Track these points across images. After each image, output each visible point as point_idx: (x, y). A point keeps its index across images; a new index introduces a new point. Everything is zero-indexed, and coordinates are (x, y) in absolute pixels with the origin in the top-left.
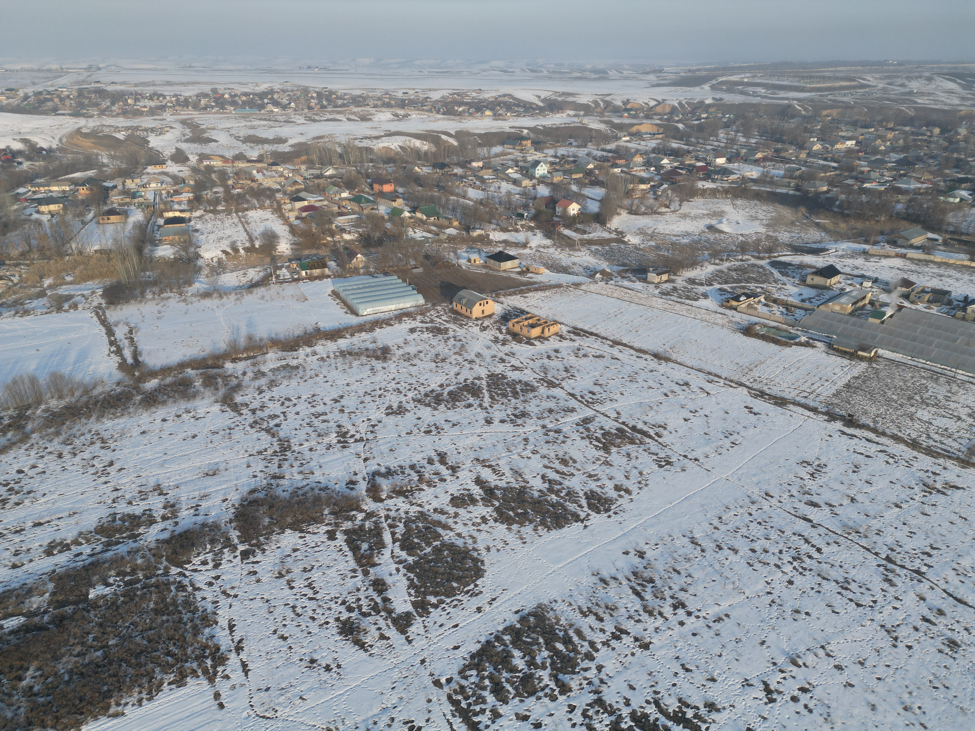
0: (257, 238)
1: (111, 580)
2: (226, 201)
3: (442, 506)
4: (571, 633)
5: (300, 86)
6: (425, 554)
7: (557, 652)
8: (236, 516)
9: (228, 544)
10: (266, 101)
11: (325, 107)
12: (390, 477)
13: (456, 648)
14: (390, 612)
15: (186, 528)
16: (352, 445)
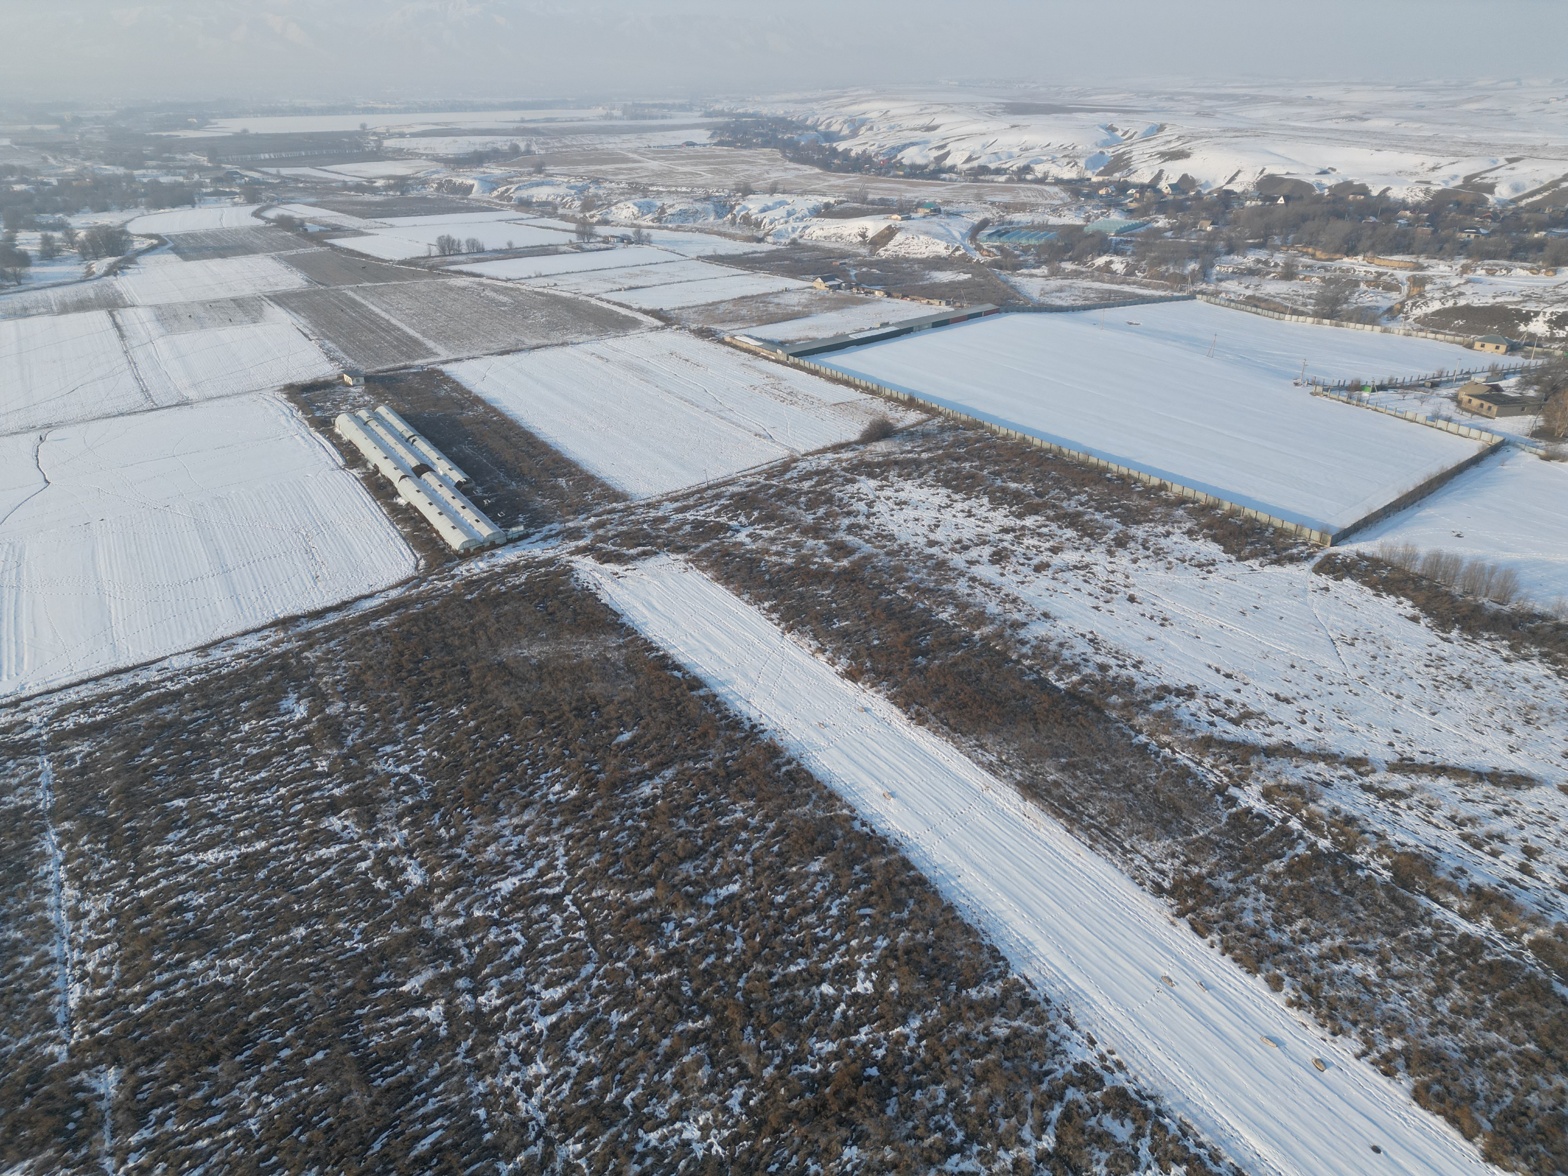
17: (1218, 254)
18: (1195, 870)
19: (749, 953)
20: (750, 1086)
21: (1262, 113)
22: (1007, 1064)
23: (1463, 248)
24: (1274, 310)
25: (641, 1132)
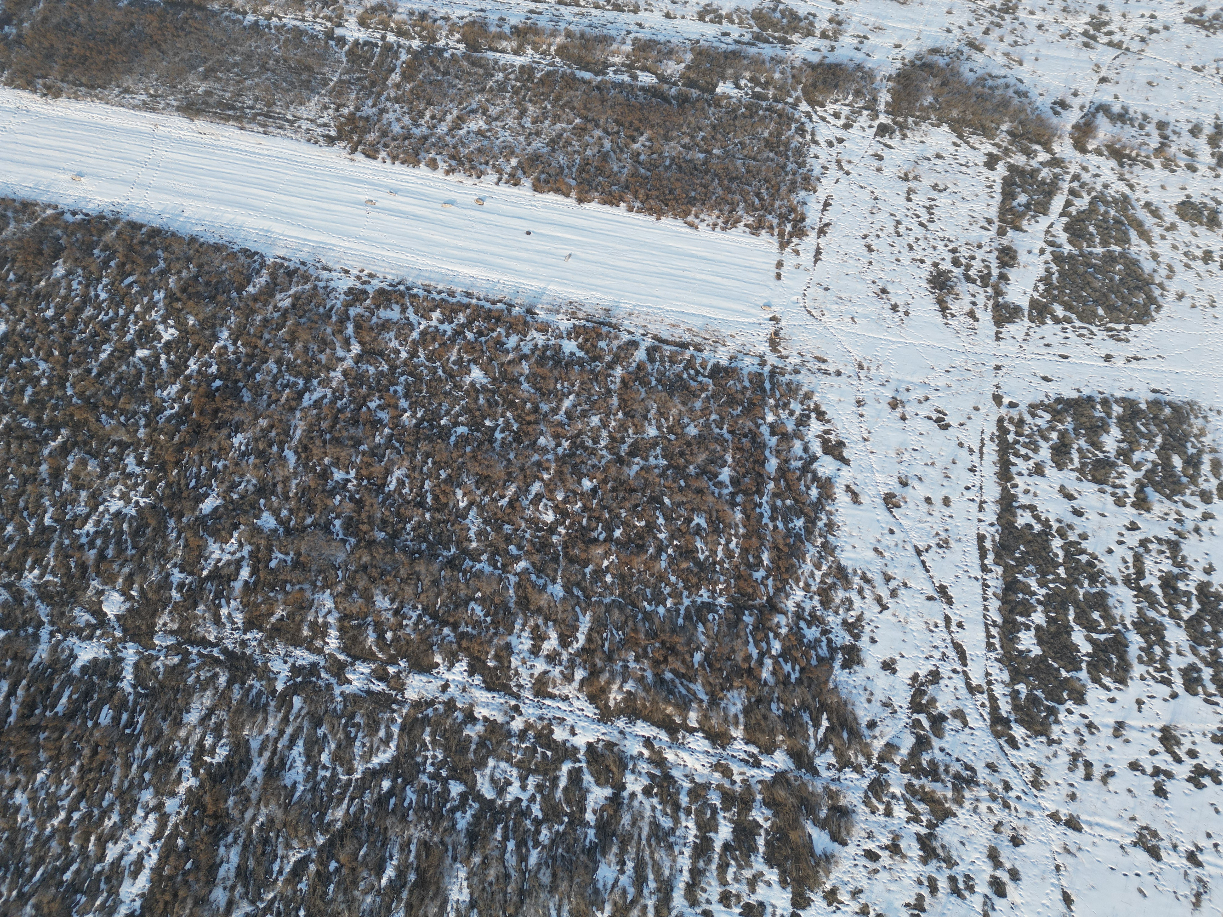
1: (742, 82)
3: (1161, 205)
4: (1206, 459)
6: (1091, 253)
7: (1167, 465)
8: (898, 75)
9: (872, 107)
12: (1119, 124)
13: (1046, 379)
14: (999, 293)
15: (838, 61)
16: (1100, 48)
18: (345, 111)
19: (58, 367)
20: (135, 450)
22: (303, 320)
25: (77, 532)
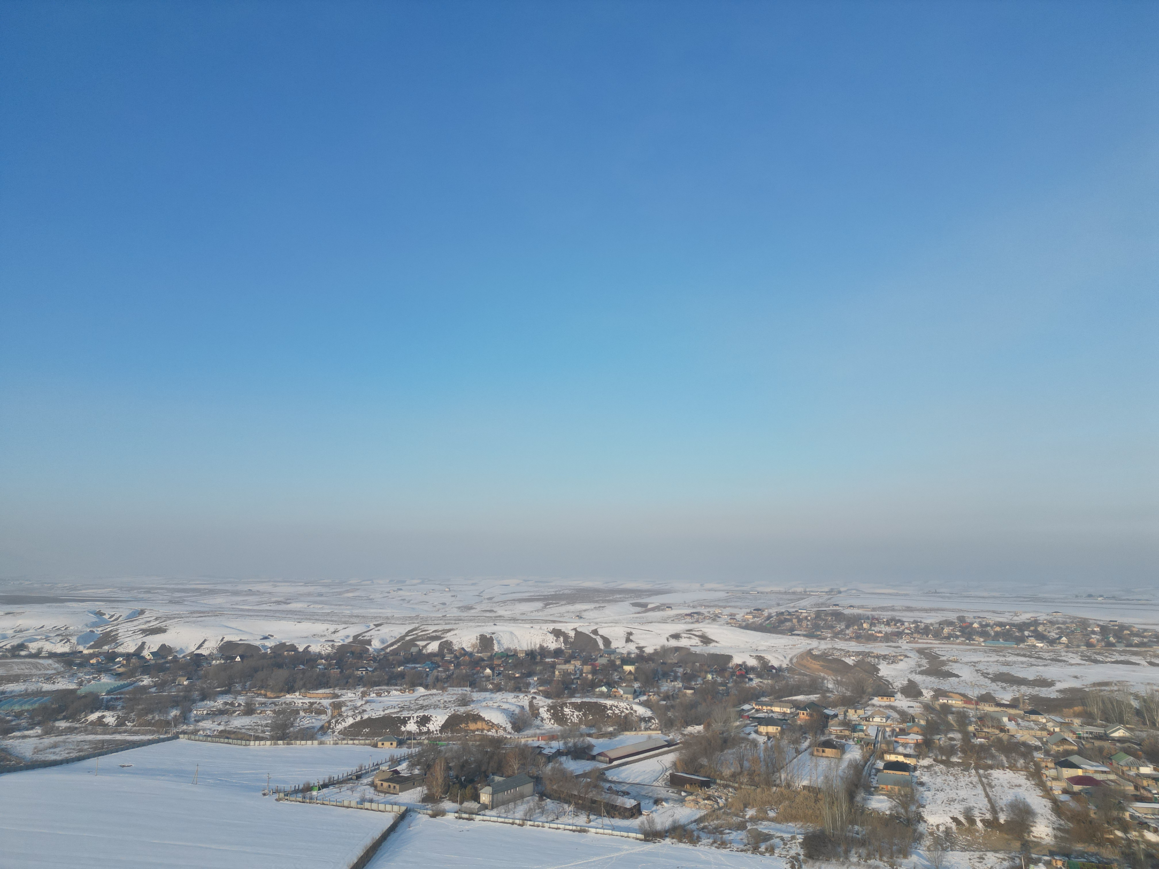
0: (1002, 810)
2: (963, 751)
5: (1075, 618)
10: (1026, 633)
11: (1113, 645)
17: (194, 701)
21: (219, 600)
23: (360, 681)
24: (241, 739)
